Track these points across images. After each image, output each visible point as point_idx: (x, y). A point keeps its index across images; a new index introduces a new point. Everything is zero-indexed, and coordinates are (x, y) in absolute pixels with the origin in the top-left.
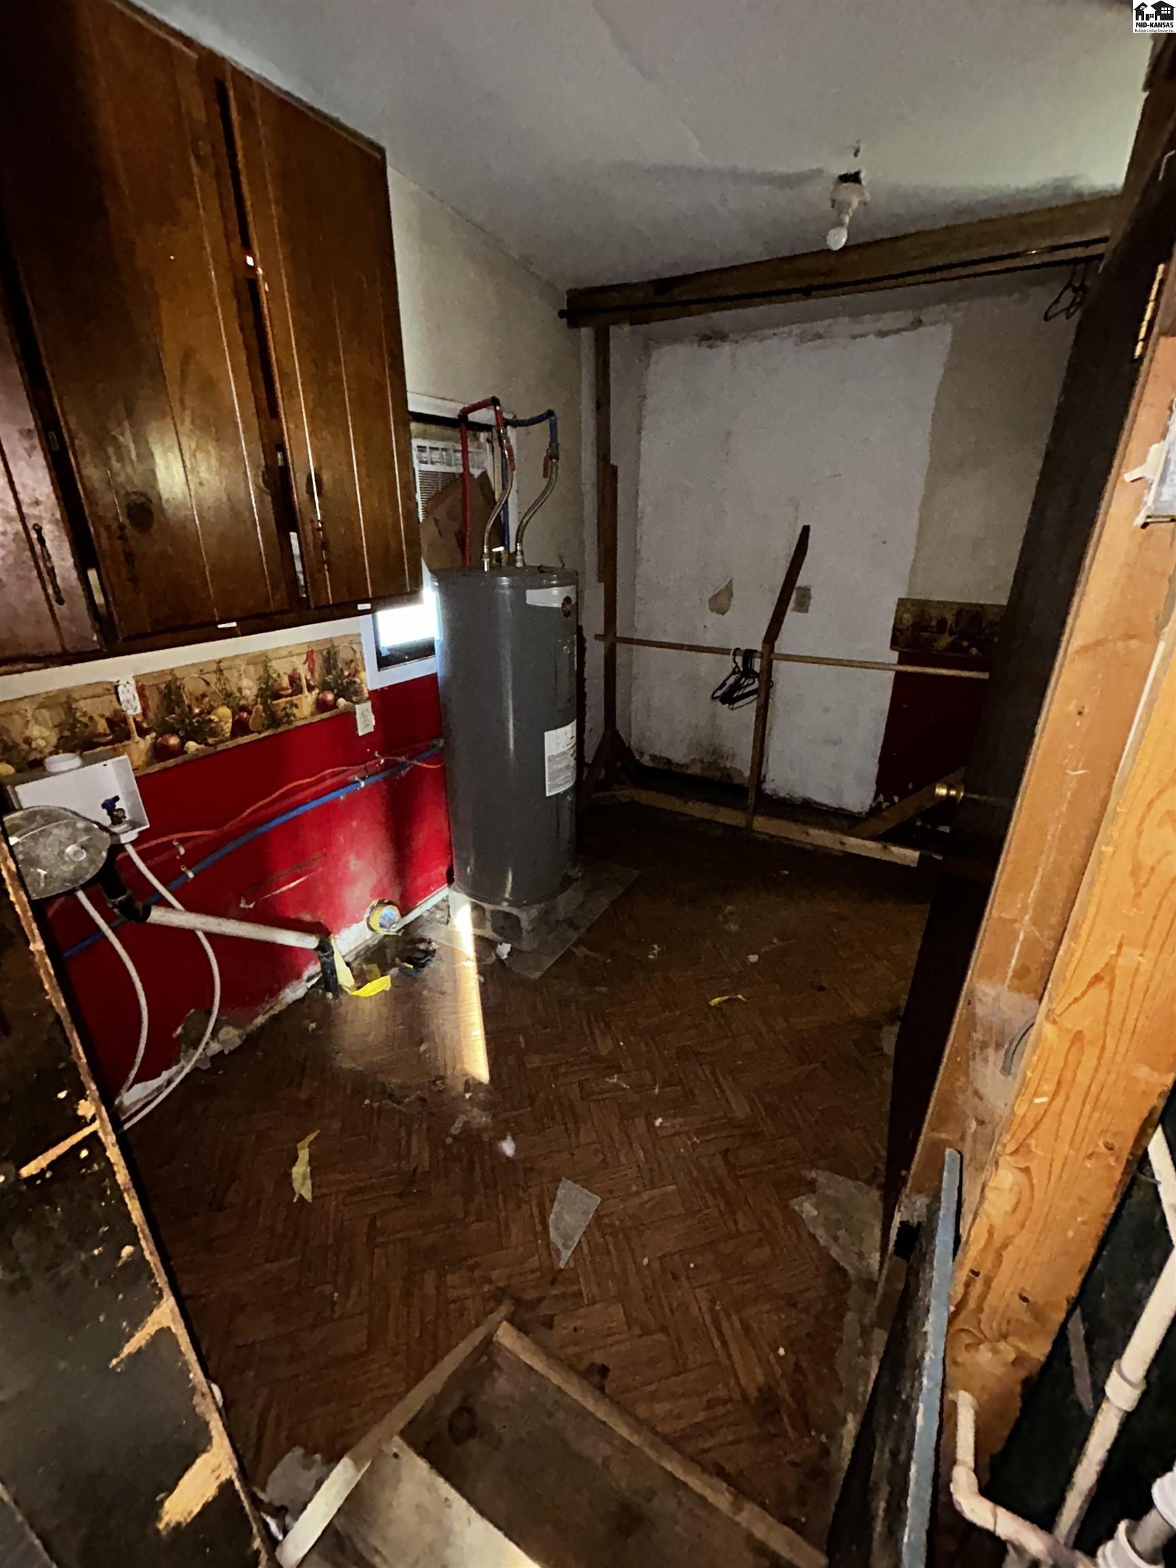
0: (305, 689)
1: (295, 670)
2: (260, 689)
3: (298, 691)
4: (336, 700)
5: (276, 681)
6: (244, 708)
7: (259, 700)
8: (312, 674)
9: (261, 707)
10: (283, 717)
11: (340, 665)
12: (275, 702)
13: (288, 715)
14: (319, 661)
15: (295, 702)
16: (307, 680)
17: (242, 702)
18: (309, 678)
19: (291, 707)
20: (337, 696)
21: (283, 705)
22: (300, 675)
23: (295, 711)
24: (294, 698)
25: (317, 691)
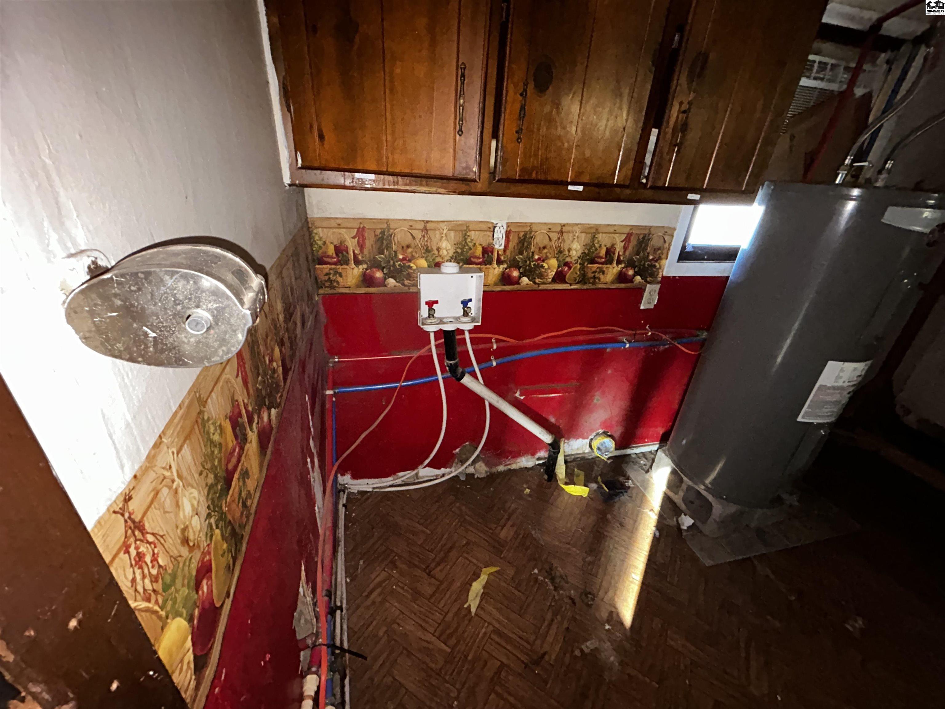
0: (615, 262)
1: (613, 245)
2: (584, 253)
3: (609, 261)
4: (634, 276)
5: (596, 250)
6: (567, 264)
7: (579, 261)
8: (625, 252)
9: (579, 266)
10: (591, 278)
11: (649, 250)
12: (589, 265)
13: (594, 277)
14: (634, 242)
15: (604, 269)
16: (619, 255)
17: (568, 259)
18: (621, 253)
19: (599, 273)
20: (636, 274)
21: (594, 269)
22: (615, 249)
23: (602, 276)
24: (605, 266)
25: (623, 265)
